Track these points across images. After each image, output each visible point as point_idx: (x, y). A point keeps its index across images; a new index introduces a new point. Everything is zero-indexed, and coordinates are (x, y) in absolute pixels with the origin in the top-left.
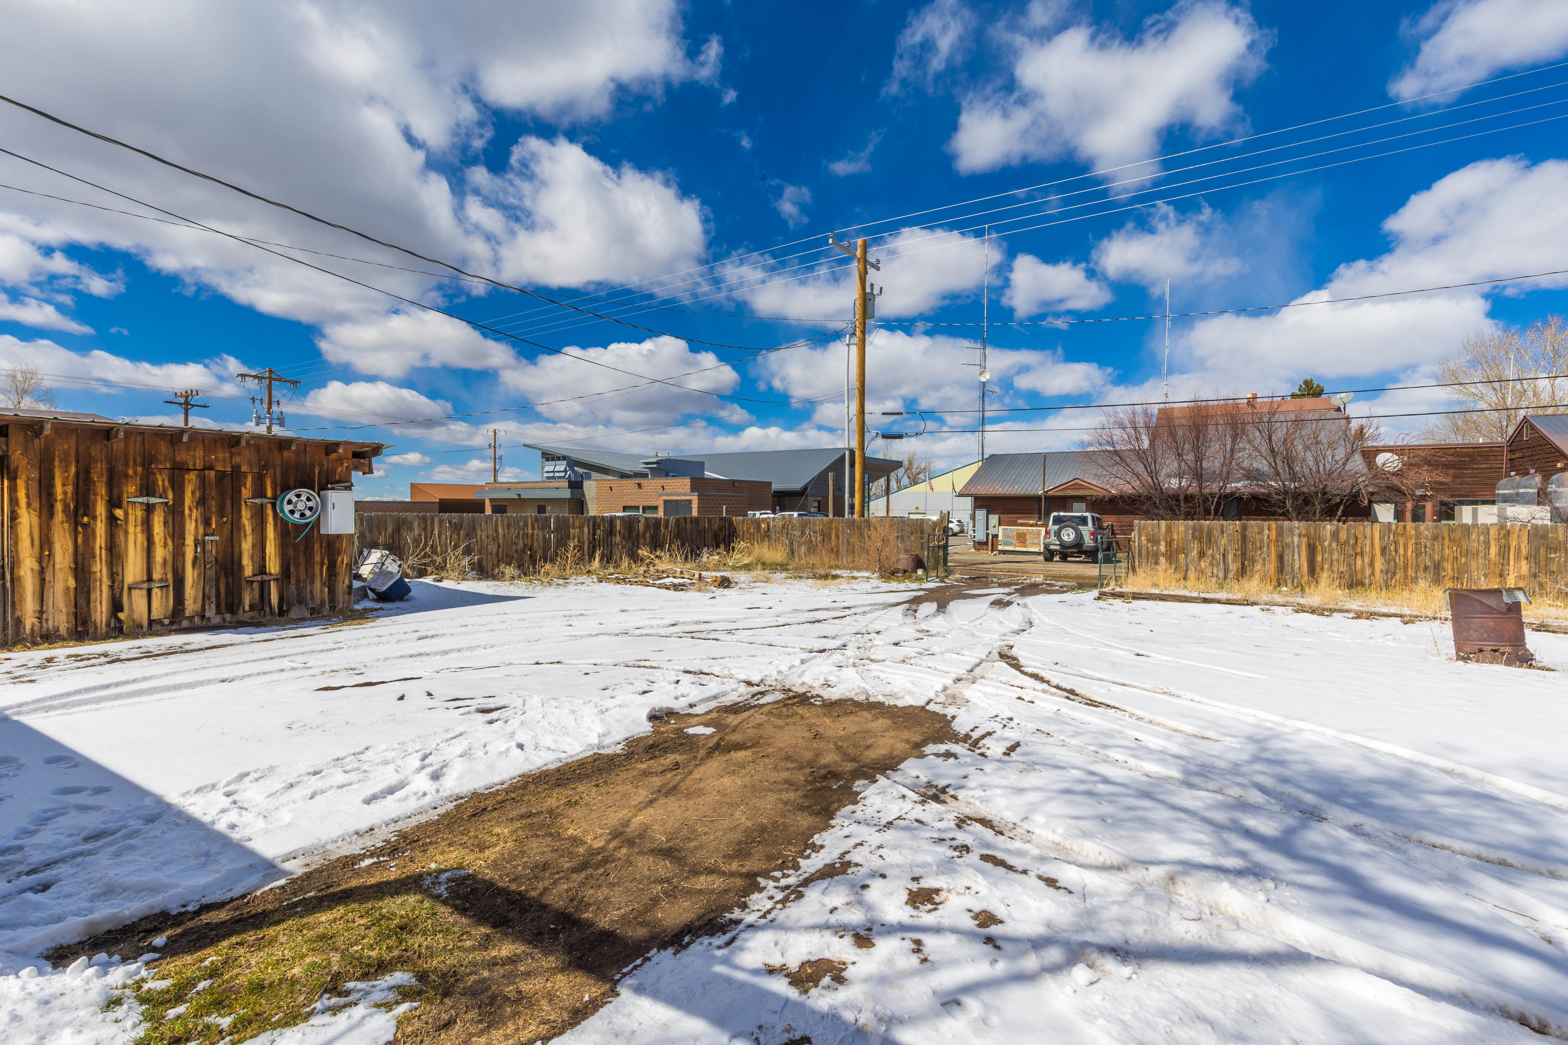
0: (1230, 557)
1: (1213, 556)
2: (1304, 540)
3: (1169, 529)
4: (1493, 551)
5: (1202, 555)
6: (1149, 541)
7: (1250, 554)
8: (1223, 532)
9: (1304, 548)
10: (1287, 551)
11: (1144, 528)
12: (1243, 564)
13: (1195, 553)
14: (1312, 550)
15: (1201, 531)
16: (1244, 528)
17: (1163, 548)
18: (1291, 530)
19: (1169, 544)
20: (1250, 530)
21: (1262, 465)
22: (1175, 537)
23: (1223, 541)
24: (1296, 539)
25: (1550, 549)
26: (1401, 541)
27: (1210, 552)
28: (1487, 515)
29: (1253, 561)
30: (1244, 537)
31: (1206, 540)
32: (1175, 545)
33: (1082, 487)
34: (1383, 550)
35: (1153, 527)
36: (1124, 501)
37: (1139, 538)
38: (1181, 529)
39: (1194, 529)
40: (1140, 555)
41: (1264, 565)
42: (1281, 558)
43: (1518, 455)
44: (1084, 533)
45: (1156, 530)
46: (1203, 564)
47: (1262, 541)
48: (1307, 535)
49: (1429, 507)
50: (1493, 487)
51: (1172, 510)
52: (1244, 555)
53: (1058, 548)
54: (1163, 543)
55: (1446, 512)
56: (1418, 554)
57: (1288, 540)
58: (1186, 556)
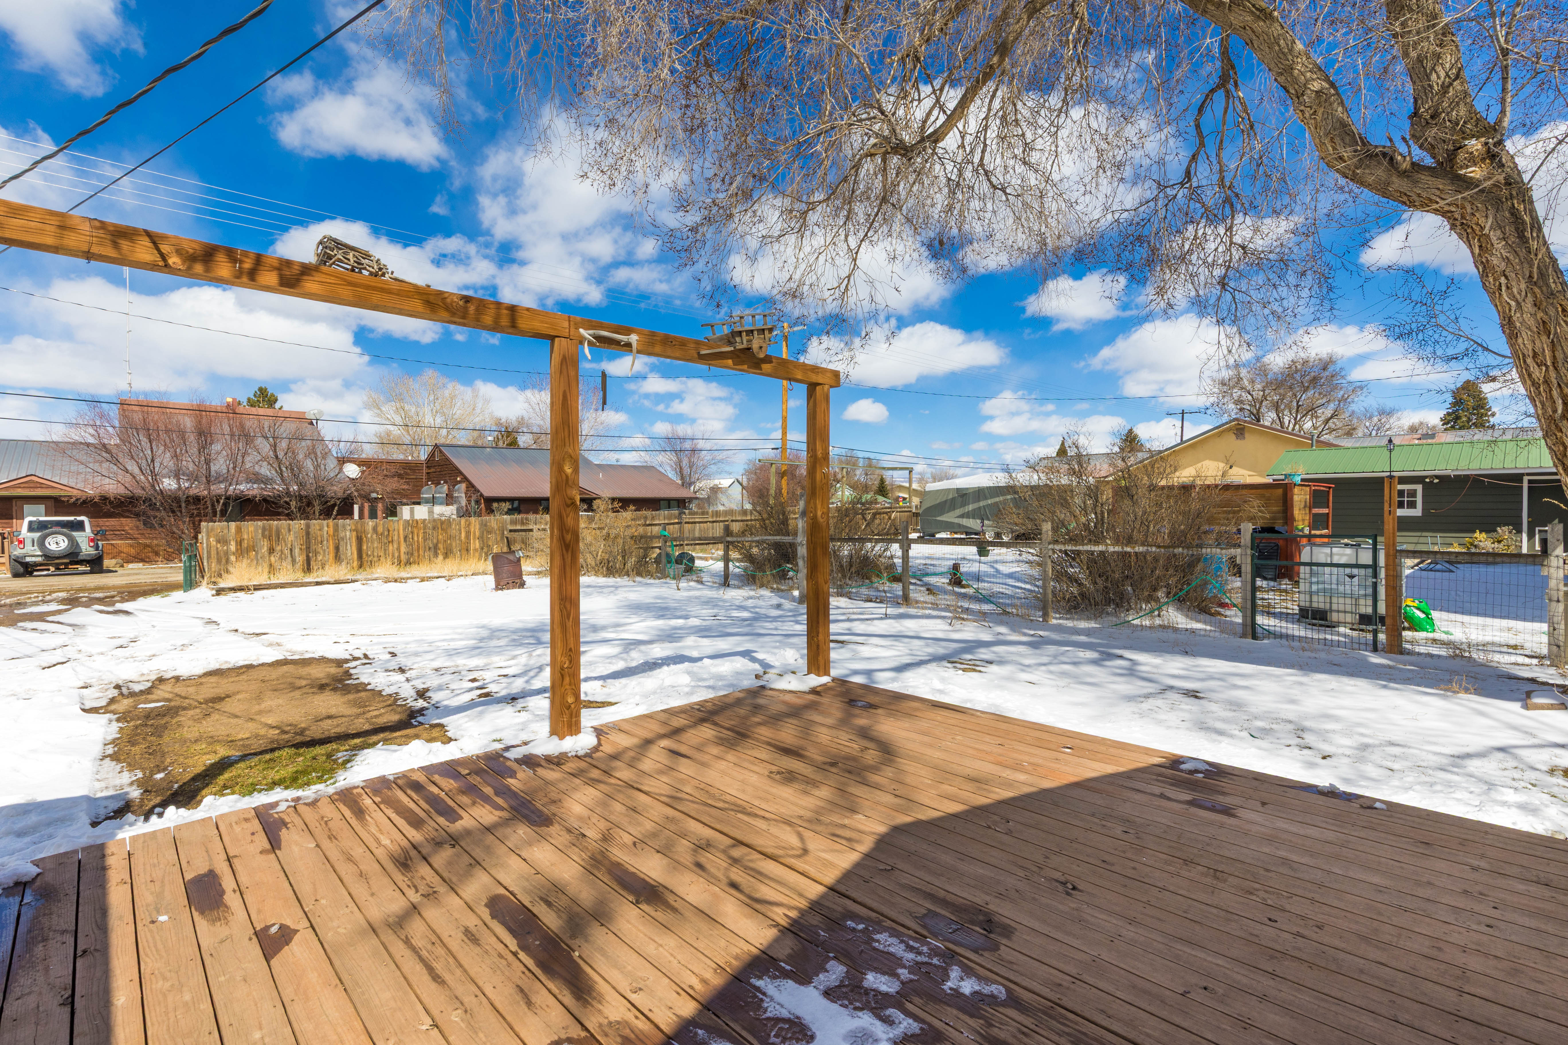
0: (297, 551)
1: (282, 551)
2: (354, 534)
3: (239, 530)
4: (463, 535)
5: (271, 551)
6: (218, 541)
7: (313, 547)
8: (289, 530)
9: (354, 539)
10: (341, 543)
11: (212, 529)
12: (308, 556)
13: (265, 550)
14: (359, 540)
15: (270, 530)
16: (308, 526)
17: (233, 547)
18: (344, 526)
19: (239, 543)
20: (312, 527)
21: (265, 470)
22: (246, 537)
23: (291, 538)
24: (348, 533)
25: (490, 532)
26: (415, 532)
27: (279, 548)
28: (421, 512)
29: (316, 553)
30: (308, 534)
31: (274, 538)
32: (245, 544)
33: (41, 486)
34: (405, 538)
35: (222, 528)
36: (111, 503)
37: (208, 539)
38: (251, 529)
39: (264, 529)
40: (209, 557)
41: (324, 556)
42: (337, 548)
43: (432, 470)
44: (79, 540)
45: (226, 531)
46: (273, 559)
47: (322, 536)
48: (356, 530)
49: (380, 506)
50: (419, 492)
51: (173, 512)
52: (308, 548)
53: (39, 559)
54: (233, 543)
55: (392, 511)
56: (425, 540)
57: (342, 534)
58: (257, 553)
